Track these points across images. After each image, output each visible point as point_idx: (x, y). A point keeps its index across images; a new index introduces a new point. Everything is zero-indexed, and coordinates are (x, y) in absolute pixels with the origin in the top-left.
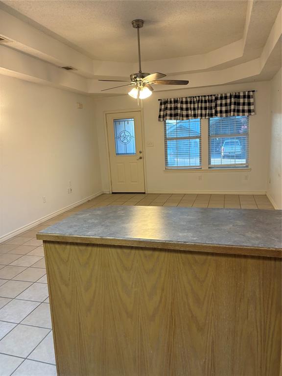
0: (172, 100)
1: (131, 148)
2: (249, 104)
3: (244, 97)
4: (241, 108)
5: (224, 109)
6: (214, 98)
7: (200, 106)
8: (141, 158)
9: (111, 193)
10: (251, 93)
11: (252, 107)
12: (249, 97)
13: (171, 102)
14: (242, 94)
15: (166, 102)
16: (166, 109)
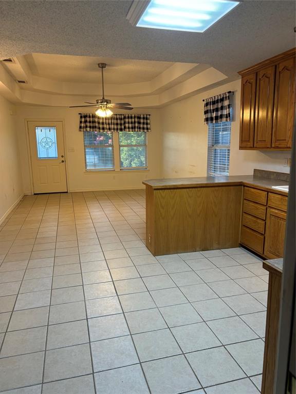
0: (91, 115)
1: (53, 153)
2: (147, 124)
3: (144, 118)
4: (142, 126)
5: (130, 125)
6: (123, 117)
7: (113, 122)
8: (63, 161)
9: (33, 194)
10: (148, 116)
11: (149, 126)
12: (147, 119)
13: (90, 117)
14: (142, 116)
15: (85, 117)
16: (86, 122)
